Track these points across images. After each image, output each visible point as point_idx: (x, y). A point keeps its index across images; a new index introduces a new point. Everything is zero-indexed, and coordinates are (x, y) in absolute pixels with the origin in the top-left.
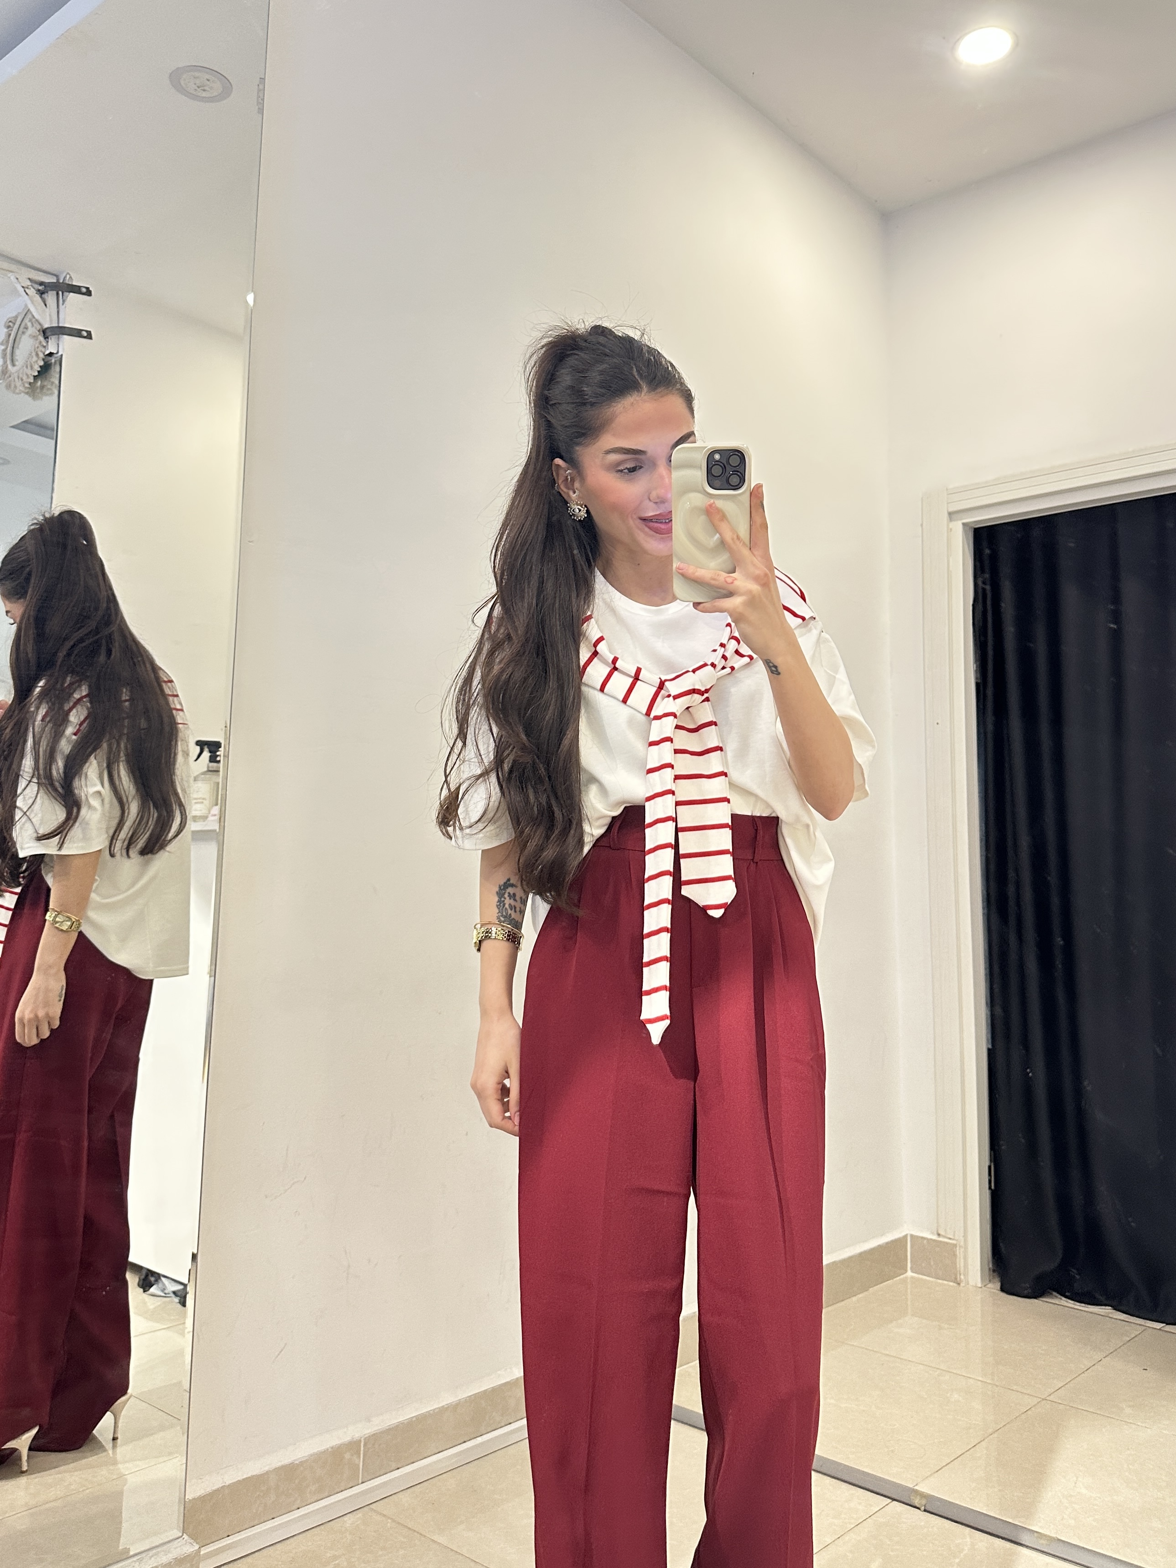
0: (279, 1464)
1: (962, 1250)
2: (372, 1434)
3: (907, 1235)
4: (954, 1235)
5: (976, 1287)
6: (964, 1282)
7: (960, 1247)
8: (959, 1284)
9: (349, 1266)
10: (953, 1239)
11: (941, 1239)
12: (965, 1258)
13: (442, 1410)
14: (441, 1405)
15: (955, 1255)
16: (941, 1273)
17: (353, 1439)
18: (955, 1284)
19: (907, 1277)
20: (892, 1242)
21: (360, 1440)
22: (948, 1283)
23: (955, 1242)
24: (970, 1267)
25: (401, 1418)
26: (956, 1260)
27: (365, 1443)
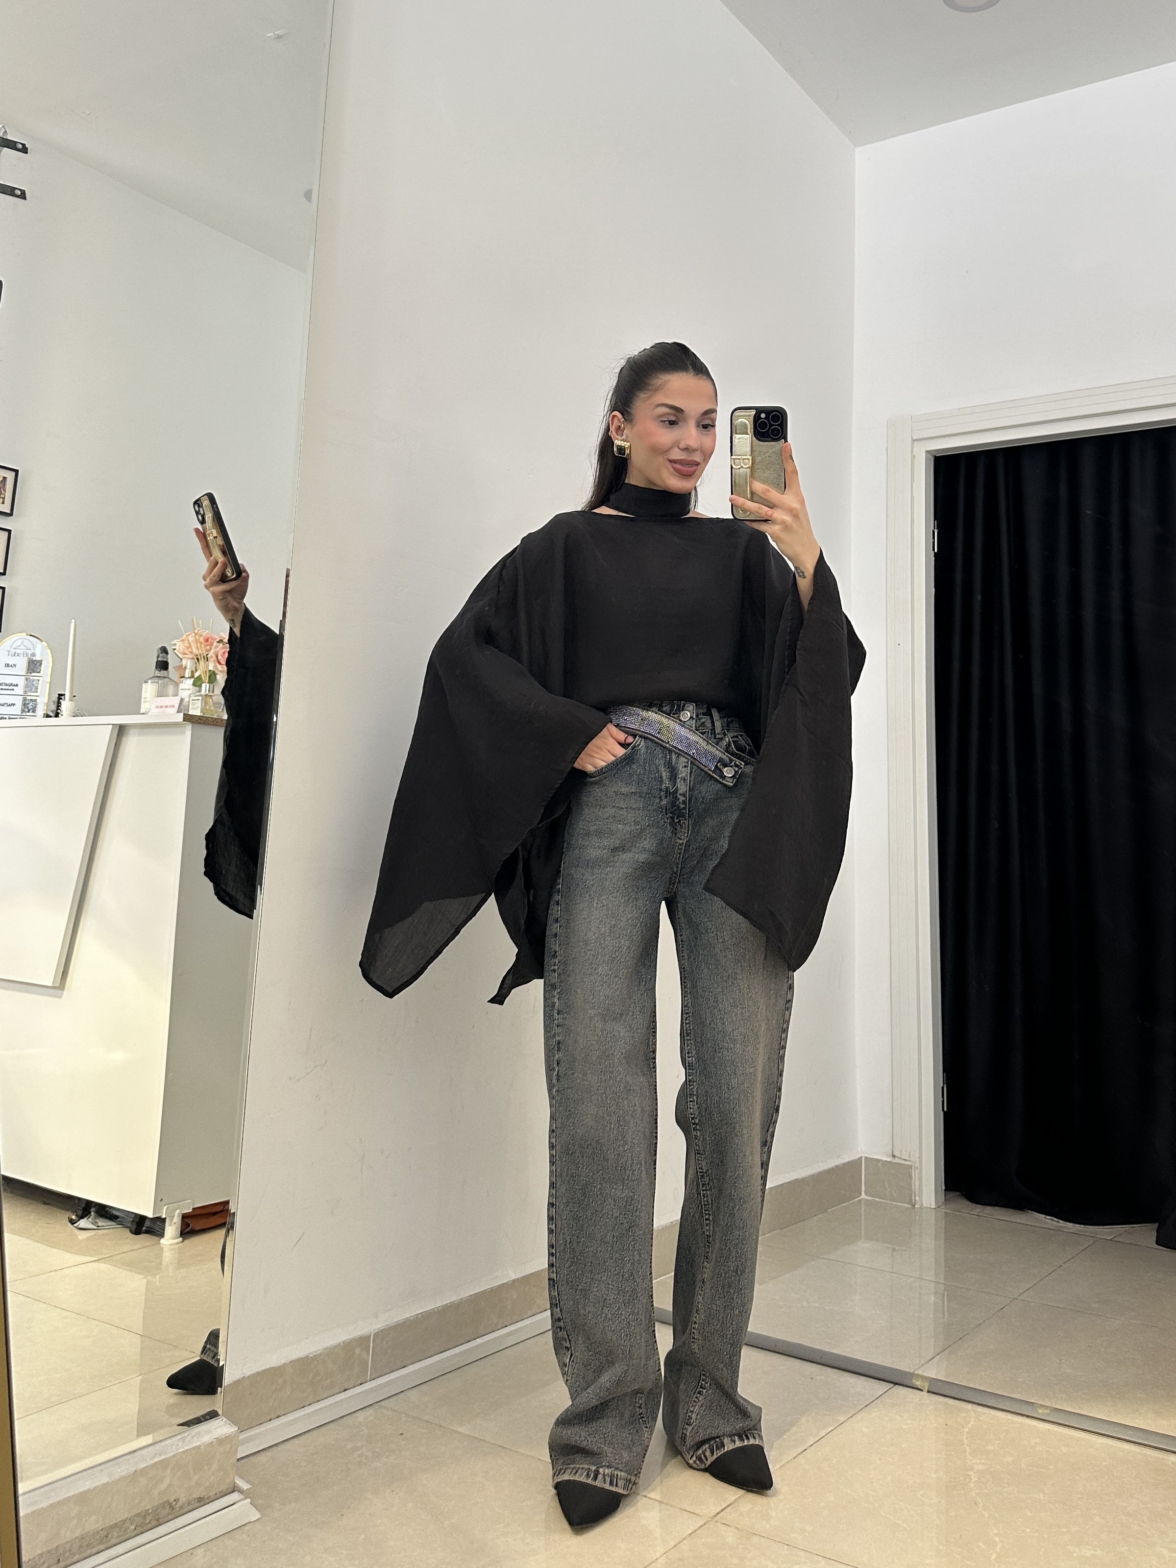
0: (295, 1357)
1: (918, 1171)
2: (381, 1329)
3: (861, 1157)
4: (910, 1156)
5: (930, 1208)
6: (919, 1203)
7: (917, 1168)
8: (914, 1206)
9: (364, 1156)
10: (909, 1161)
11: (896, 1160)
12: (920, 1179)
13: (444, 1309)
14: (442, 1304)
15: (910, 1177)
16: (895, 1195)
17: (363, 1334)
18: (909, 1206)
19: (859, 1200)
20: (848, 1162)
21: (370, 1336)
22: (903, 1204)
23: (910, 1163)
24: (924, 1188)
25: (408, 1316)
26: (911, 1181)
27: (374, 1339)
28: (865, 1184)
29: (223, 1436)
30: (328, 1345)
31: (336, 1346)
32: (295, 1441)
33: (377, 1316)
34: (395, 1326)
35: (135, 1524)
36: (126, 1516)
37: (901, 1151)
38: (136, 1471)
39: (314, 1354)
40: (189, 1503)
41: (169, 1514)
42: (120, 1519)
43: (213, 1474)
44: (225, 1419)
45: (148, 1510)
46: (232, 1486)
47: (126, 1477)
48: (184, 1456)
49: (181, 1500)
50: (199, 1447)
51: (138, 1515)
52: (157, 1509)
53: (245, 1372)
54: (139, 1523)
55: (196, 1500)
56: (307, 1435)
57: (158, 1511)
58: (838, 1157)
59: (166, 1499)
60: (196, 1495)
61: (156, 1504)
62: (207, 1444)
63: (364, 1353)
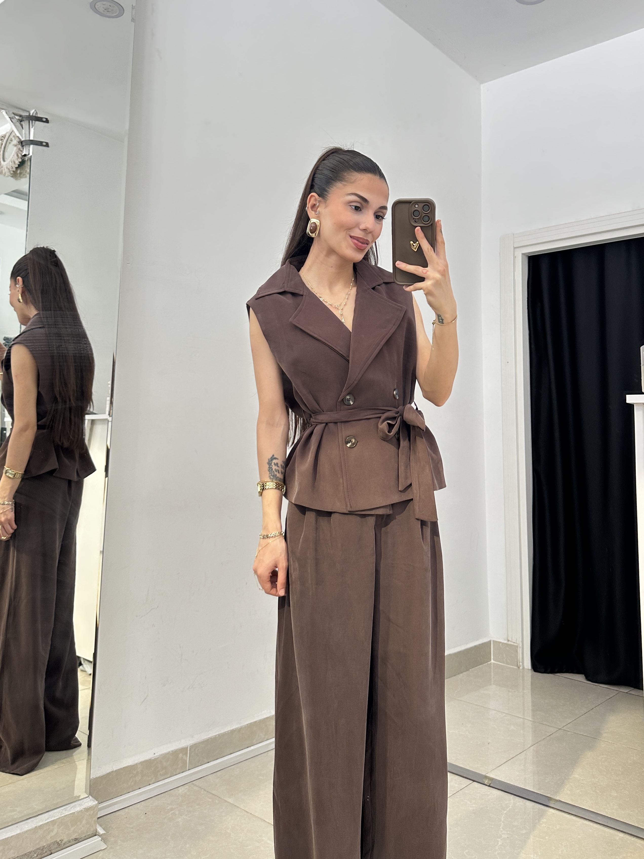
0: (143, 760)
2: (194, 744)
3: (490, 641)
4: (516, 641)
5: (528, 669)
6: (522, 667)
7: (519, 647)
8: (519, 668)
9: (182, 654)
10: (516, 643)
11: (509, 643)
12: (522, 653)
13: (232, 732)
14: (232, 729)
15: (517, 651)
16: (509, 661)
17: (184, 745)
18: (517, 668)
19: (491, 663)
20: (482, 644)
21: (188, 747)
22: (513, 667)
23: (517, 645)
24: (525, 658)
25: (210, 736)
26: (517, 654)
27: (190, 749)
28: (493, 656)
29: (88, 807)
30: (163, 753)
31: (168, 753)
32: (142, 803)
33: (192, 737)
34: (204, 741)
35: (37, 854)
36: (31, 849)
37: (512, 638)
38: (36, 827)
39: (155, 758)
40: (70, 842)
41: (57, 848)
42: (28, 852)
43: (83, 826)
44: (89, 798)
45: (45, 846)
46: (95, 832)
47: (30, 830)
48: (66, 818)
49: (64, 840)
50: (74, 813)
51: (38, 849)
52: (50, 845)
54: (40, 853)
55: (74, 840)
56: (150, 799)
57: (51, 846)
58: (477, 640)
59: (55, 840)
60: (74, 837)
61: (49, 843)
62: (79, 812)
63: (184, 756)
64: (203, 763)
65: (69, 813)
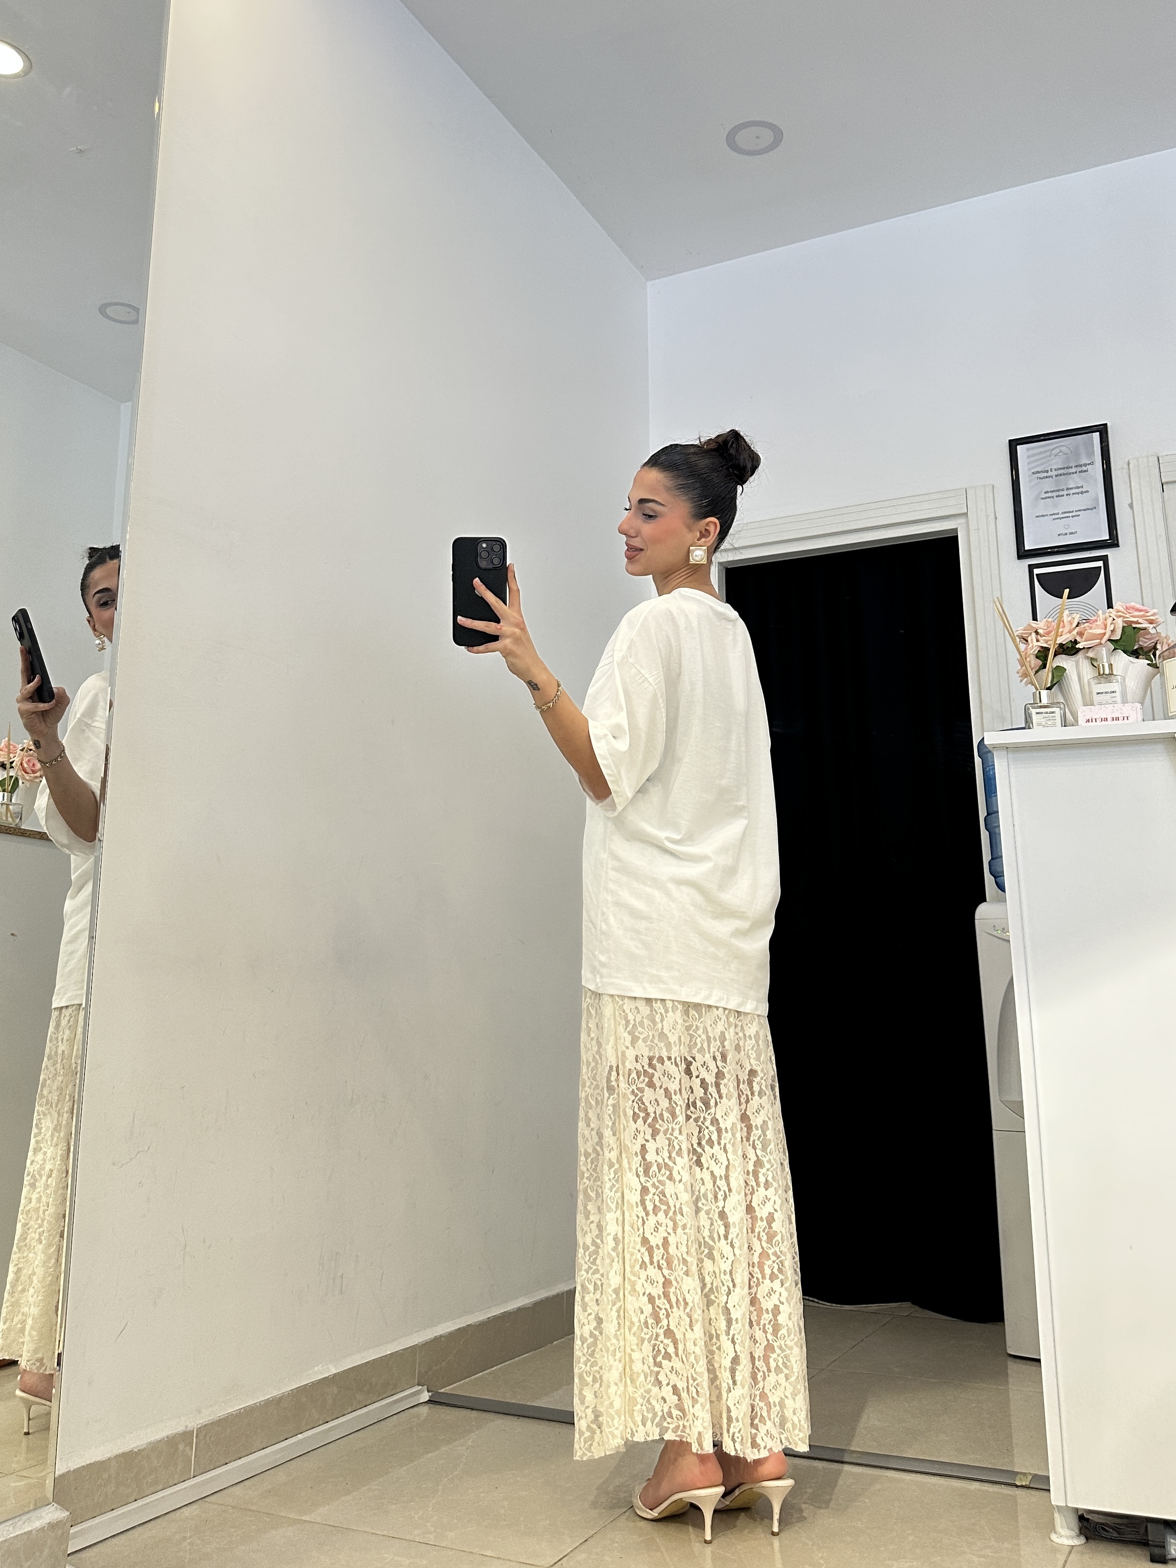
0: (120, 1451)
2: (205, 1424)
9: (186, 1245)
13: (268, 1403)
14: (267, 1397)
17: (186, 1427)
21: (193, 1431)
25: (229, 1411)
27: (197, 1434)
29: (55, 1522)
30: (153, 1439)
31: (161, 1441)
32: (121, 1536)
33: (200, 1412)
34: (220, 1420)
39: (139, 1448)
43: (44, 1562)
44: (56, 1505)
48: (16, 1541)
50: (29, 1533)
53: (69, 1465)
56: (134, 1530)
62: (39, 1530)
63: (188, 1448)
64: (218, 1464)
65: (22, 1531)
